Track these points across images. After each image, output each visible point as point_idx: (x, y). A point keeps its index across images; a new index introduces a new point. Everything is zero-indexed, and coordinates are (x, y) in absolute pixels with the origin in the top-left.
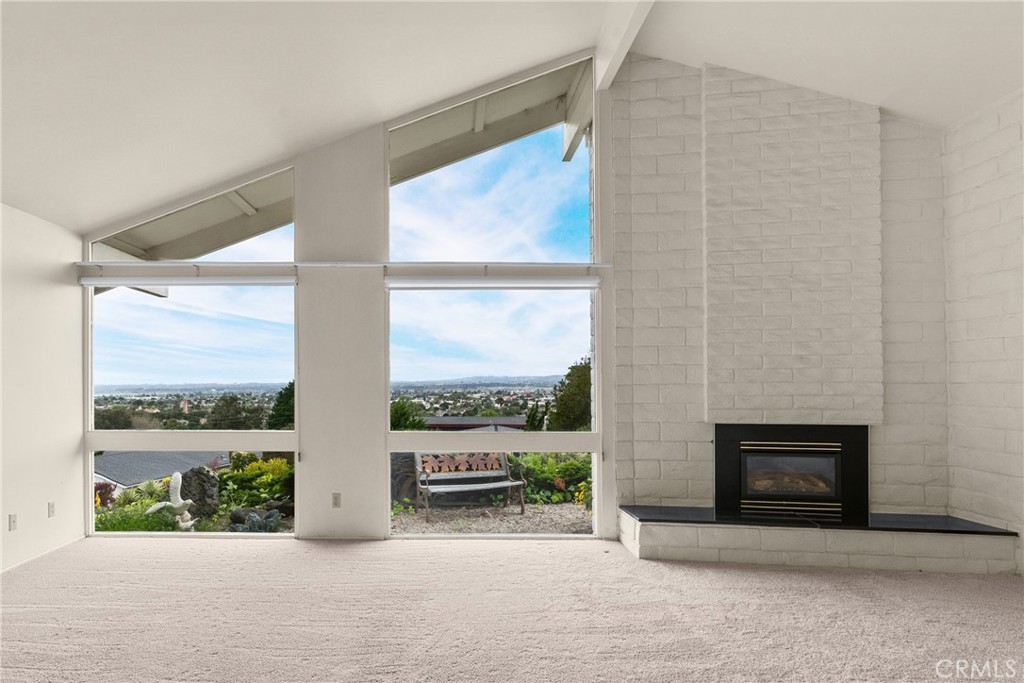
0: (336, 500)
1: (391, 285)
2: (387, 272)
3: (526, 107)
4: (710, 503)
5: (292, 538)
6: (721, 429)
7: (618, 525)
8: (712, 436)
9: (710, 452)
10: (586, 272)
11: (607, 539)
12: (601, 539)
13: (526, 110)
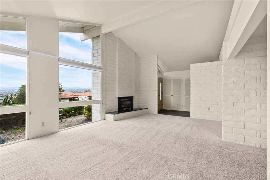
0: (43, 124)
1: (59, 64)
2: (59, 60)
3: (76, 26)
4: (117, 110)
5: (26, 140)
6: (119, 98)
7: (105, 117)
8: (117, 99)
9: (117, 101)
10: (100, 68)
11: (103, 120)
12: (102, 120)
13: (75, 27)
